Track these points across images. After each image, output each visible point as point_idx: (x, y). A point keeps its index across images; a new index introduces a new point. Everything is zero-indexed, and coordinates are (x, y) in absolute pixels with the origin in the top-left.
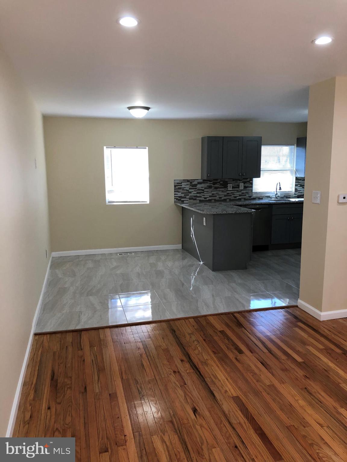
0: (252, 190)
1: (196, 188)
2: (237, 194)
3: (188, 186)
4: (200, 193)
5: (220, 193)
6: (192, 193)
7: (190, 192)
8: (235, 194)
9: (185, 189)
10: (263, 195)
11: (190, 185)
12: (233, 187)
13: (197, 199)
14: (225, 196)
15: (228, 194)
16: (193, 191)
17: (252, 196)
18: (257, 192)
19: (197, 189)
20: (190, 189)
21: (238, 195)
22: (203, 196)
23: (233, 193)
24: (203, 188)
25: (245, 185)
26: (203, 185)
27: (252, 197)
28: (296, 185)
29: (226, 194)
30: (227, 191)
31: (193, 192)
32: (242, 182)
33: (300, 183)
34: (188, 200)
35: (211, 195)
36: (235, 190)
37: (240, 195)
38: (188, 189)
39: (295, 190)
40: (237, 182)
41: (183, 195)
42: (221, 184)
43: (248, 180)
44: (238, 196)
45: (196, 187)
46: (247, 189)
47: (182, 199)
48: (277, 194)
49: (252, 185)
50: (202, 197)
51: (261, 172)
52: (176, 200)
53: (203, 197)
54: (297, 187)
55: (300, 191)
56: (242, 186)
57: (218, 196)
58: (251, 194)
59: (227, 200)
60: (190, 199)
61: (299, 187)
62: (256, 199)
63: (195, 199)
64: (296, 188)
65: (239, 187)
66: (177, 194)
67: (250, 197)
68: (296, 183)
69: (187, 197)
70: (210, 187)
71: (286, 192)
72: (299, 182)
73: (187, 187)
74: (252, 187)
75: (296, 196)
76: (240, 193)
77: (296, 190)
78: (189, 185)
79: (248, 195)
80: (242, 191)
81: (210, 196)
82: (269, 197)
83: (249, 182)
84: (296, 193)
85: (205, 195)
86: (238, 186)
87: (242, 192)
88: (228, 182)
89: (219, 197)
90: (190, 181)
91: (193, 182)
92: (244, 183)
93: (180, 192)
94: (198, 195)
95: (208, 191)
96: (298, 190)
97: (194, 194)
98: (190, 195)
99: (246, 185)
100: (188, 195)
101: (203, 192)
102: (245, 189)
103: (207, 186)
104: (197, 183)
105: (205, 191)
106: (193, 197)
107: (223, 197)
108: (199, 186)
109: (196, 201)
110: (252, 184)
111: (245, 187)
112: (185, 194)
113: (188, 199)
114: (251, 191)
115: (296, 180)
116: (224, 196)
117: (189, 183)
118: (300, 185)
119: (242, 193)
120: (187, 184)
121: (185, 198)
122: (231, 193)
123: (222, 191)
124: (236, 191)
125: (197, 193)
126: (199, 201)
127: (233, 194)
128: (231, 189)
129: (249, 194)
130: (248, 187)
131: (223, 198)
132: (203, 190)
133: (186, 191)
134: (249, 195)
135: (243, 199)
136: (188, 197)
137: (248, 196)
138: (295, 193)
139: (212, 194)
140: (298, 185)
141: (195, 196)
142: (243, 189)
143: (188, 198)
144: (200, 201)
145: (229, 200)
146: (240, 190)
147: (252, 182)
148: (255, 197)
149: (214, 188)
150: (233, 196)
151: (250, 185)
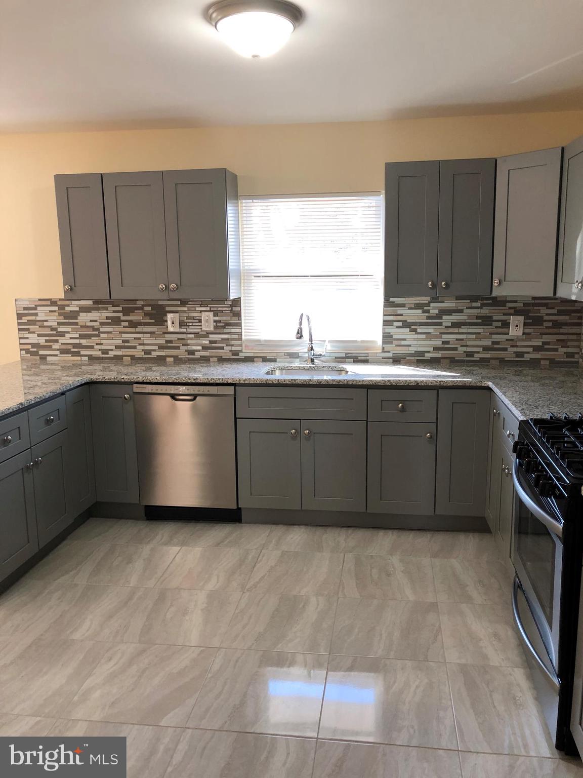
0: (241, 333)
1: (76, 324)
2: (195, 344)
3: (55, 318)
4: (88, 337)
5: (147, 339)
6: (67, 335)
7: (62, 334)
8: (189, 342)
9: (46, 324)
10: (278, 350)
11: (60, 314)
12: (182, 324)
13: (82, 353)
14: (161, 347)
15: (167, 342)
16: (69, 330)
17: (241, 351)
18: (259, 341)
19: (80, 324)
20: (59, 324)
21: (200, 348)
22: (97, 344)
23: (183, 339)
24: (96, 324)
25: (217, 318)
26: (94, 315)
27: (241, 354)
28: (386, 323)
29: (164, 342)
30: (166, 336)
31: (68, 332)
32: (208, 309)
33: (401, 315)
34: (56, 355)
35: (119, 342)
36: (188, 330)
37: (205, 348)
38: (55, 324)
39: (383, 336)
40: (193, 309)
41: (42, 341)
42: (147, 314)
43: (228, 303)
44: (198, 351)
45: (77, 319)
46: (225, 330)
47: (41, 352)
48: (312, 349)
49: (240, 318)
50: (96, 347)
52: (26, 353)
53: (99, 347)
54: (389, 329)
55: (403, 343)
56: (208, 321)
57: (142, 347)
58: (238, 346)
59: (168, 359)
60: (63, 352)
61: (397, 327)
62: (255, 359)
63: (77, 354)
64: (387, 331)
65: (200, 324)
66: (28, 338)
67: (236, 353)
68: (385, 315)
69: (54, 347)
70: (115, 321)
71: (355, 342)
72: (399, 312)
73: (53, 320)
74: (239, 325)
75: (389, 358)
76: (206, 342)
77: (387, 338)
78: (57, 314)
79: (229, 348)
80: (210, 336)
81: (117, 347)
83: (229, 309)
84: (388, 347)
85: (103, 342)
86: (197, 321)
87: (212, 337)
88: (168, 309)
89: (143, 350)
90: (59, 303)
91: (68, 306)
92: (216, 312)
93: (34, 333)
94: (84, 342)
95: (111, 333)
96: (394, 337)
97: (71, 338)
98: (61, 341)
99: (222, 318)
100: (57, 341)
101: (98, 336)
102: (218, 331)
103: (107, 318)
104: (77, 309)
105: (102, 330)
106: (70, 347)
107: (155, 351)
108: (84, 318)
109: (79, 358)
110: (239, 316)
111: (220, 325)
112: (48, 338)
113: (58, 353)
114: (236, 336)
115: (384, 307)
116: (156, 348)
117: (56, 308)
118: (400, 324)
119: (211, 342)
120: (50, 311)
121: (50, 348)
122: (223, 339)
123: (152, 333)
124: (192, 336)
125: (82, 337)
126: (87, 358)
127: (184, 342)
128: (178, 330)
129: (232, 345)
130: (228, 324)
131: (154, 354)
132: (98, 329)
133: (91, 329)
134: (234, 348)
135: (216, 360)
136: (56, 346)
137: (230, 351)
138: (383, 348)
139: (124, 341)
140: (396, 324)
141: (75, 346)
142: (212, 329)
143: (58, 350)
144: (91, 357)
145: (172, 359)
146: (204, 331)
147: (241, 310)
148: (252, 355)
149: (127, 324)
150: (185, 348)
151: (234, 320)
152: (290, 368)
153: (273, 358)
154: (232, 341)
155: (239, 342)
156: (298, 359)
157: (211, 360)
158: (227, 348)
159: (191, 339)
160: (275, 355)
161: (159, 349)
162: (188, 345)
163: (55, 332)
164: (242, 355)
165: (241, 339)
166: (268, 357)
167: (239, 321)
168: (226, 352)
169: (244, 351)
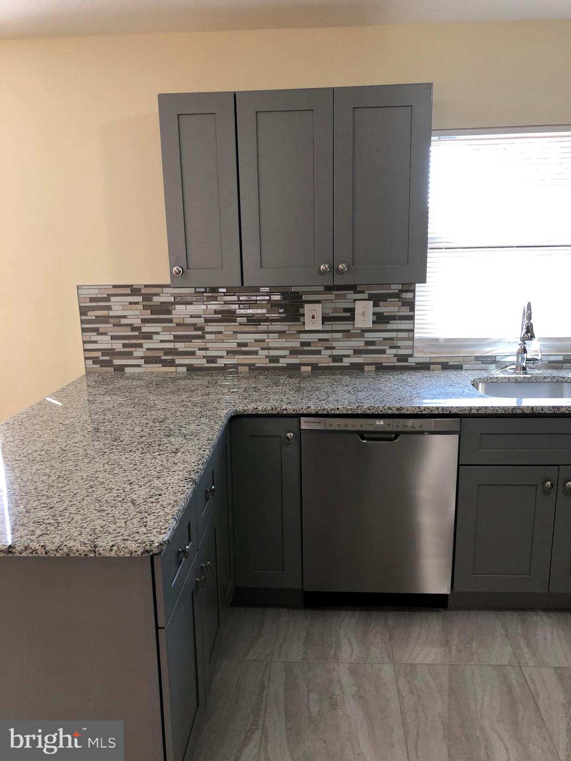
0: (412, 331)
1: (170, 321)
2: (344, 347)
3: (138, 313)
4: (187, 339)
5: (273, 341)
6: (155, 337)
7: (149, 336)
8: (334, 344)
9: (123, 321)
10: (464, 352)
11: (145, 307)
12: (325, 319)
13: (178, 362)
14: (294, 352)
15: (303, 344)
16: (159, 329)
17: (411, 356)
18: (437, 340)
19: (174, 321)
20: (144, 321)
21: (351, 352)
22: (200, 349)
23: (327, 340)
24: (200, 321)
25: (378, 310)
26: (198, 308)
27: (410, 359)
29: (298, 345)
30: (302, 336)
31: (158, 333)
32: (366, 296)
34: (139, 366)
35: (233, 346)
36: (336, 328)
37: (357, 352)
38: (137, 322)
40: (344, 297)
41: (118, 346)
42: (273, 305)
43: (395, 288)
44: (348, 356)
45: (171, 314)
46: (389, 327)
47: (117, 362)
48: (524, 351)
49: (412, 309)
50: (199, 353)
51: (431, 254)
52: (94, 363)
53: (203, 353)
56: (364, 313)
57: (266, 352)
58: (407, 348)
59: (303, 369)
60: (148, 360)
62: (432, 367)
63: (172, 363)
65: (352, 318)
66: (96, 342)
67: (403, 358)
69: (135, 354)
70: (228, 316)
73: (135, 315)
74: (412, 318)
76: (359, 343)
78: (140, 307)
79: (394, 351)
80: (367, 335)
81: (230, 353)
82: (492, 360)
83: (397, 295)
85: (208, 345)
86: (348, 314)
87: (369, 336)
88: (304, 298)
89: (267, 357)
90: (143, 292)
91: (157, 295)
92: (377, 300)
93: (105, 334)
94: (180, 346)
95: (221, 333)
97: (161, 341)
98: (146, 346)
99: (386, 309)
100: (140, 346)
101: (202, 337)
102: (379, 327)
103: (216, 312)
104: (172, 299)
105: (207, 329)
106: (160, 354)
107: (285, 357)
108: (180, 312)
109: (173, 369)
110: (411, 305)
111: (381, 319)
112: (126, 342)
113: (141, 362)
114: (405, 335)
116: (286, 353)
117: (140, 299)
119: (367, 343)
120: (130, 303)
121: (129, 355)
123: (281, 333)
124: (340, 335)
125: (177, 339)
126: (184, 369)
127: (327, 344)
128: (319, 327)
129: (399, 347)
130: (393, 318)
131: (283, 362)
132: (202, 329)
134: (401, 352)
135: (373, 368)
136: (138, 352)
137: (396, 355)
139: (239, 345)
141: (167, 352)
142: (370, 325)
143: (142, 358)
144: (191, 368)
145: (309, 368)
146: (357, 329)
147: (414, 297)
148: (427, 360)
149: (244, 320)
150: (329, 352)
151: (405, 311)
152: (495, 380)
153: (458, 363)
154: (398, 342)
155: (409, 343)
156: (494, 366)
157: (366, 368)
158: (391, 352)
159: (337, 340)
160: (461, 359)
161: (290, 354)
162: (333, 348)
163: (137, 333)
164: (412, 361)
165: (412, 339)
166: (450, 363)
167: (411, 313)
168: (389, 357)
169: (415, 355)
